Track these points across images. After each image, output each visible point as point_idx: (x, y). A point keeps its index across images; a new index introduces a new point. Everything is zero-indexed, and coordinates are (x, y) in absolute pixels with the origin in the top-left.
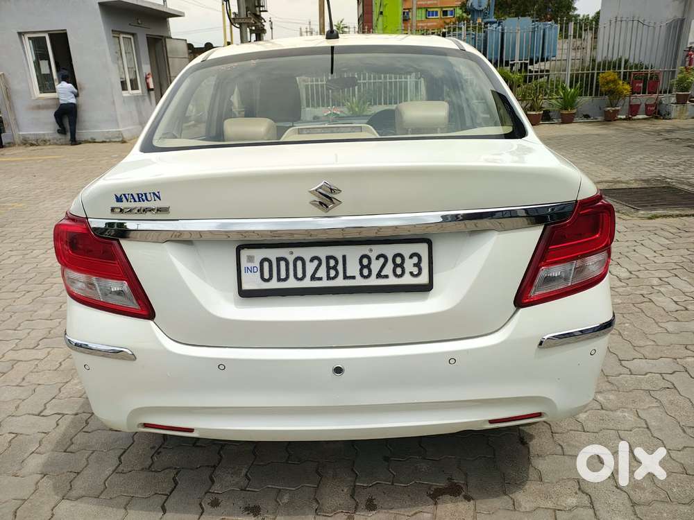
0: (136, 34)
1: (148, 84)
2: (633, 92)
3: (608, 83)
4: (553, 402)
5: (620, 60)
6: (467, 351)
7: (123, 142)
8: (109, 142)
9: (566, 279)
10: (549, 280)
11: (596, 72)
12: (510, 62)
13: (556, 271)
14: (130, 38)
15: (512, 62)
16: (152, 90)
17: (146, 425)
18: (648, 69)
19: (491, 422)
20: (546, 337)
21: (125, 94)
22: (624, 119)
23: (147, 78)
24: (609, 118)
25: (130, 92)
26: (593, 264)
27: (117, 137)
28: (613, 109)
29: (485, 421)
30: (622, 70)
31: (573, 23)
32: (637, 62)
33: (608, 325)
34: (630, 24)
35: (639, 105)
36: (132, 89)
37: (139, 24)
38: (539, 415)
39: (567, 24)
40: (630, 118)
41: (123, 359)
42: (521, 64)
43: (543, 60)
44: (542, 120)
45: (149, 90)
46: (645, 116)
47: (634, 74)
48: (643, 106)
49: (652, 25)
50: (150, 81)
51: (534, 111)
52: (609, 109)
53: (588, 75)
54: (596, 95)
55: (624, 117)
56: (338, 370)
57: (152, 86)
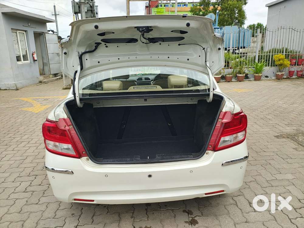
0: (27, 31)
1: (33, 58)
2: (291, 65)
3: (279, 60)
4: (227, 186)
5: (283, 48)
6: (197, 168)
7: (17, 89)
8: (8, 90)
9: (231, 141)
10: (224, 141)
11: (271, 54)
12: (228, 49)
13: (227, 138)
14: (24, 33)
15: (229, 49)
16: (36, 60)
17: (75, 200)
18: (297, 53)
19: (206, 194)
20: (224, 162)
21: (19, 63)
22: (286, 78)
23: (33, 54)
24: (279, 78)
25: (23, 62)
26: (240, 135)
27: (13, 87)
28: (281, 73)
29: (204, 194)
30: (284, 53)
31: (259, 29)
32: (291, 49)
33: (246, 157)
34: (288, 30)
35: (294, 72)
36: (24, 61)
37: (29, 25)
38: (223, 191)
39: (257, 29)
40: (288, 78)
41: (68, 174)
42: (233, 50)
43: (244, 48)
44: (245, 79)
45: (34, 60)
46: (297, 77)
47: (291, 56)
48: (296, 72)
49: (299, 30)
50: (35, 56)
51: (241, 74)
52: (279, 73)
53: (267, 55)
54: (271, 66)
55: (286, 77)
56: (150, 176)
57: (36, 59)
